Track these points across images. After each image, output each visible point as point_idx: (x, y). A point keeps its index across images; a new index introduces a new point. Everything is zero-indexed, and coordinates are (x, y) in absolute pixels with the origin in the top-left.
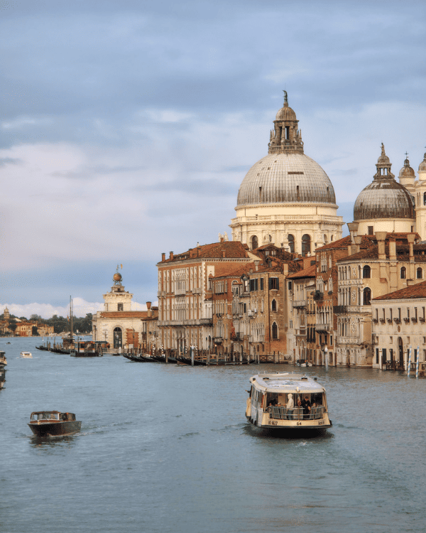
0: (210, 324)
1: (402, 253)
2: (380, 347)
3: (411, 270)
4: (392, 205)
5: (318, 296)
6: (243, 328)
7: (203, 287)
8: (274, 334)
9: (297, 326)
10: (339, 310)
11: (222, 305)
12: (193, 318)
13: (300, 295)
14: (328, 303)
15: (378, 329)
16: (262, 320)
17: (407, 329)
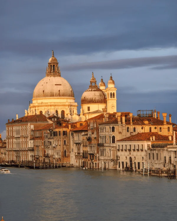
0: (32, 150)
1: (128, 121)
2: (121, 161)
4: (97, 98)
5: (89, 139)
6: (50, 152)
7: (29, 134)
8: (65, 155)
10: (100, 145)
11: (39, 142)
12: (24, 147)
13: (80, 138)
14: (94, 142)
15: (119, 154)
16: (60, 149)
17: (134, 154)
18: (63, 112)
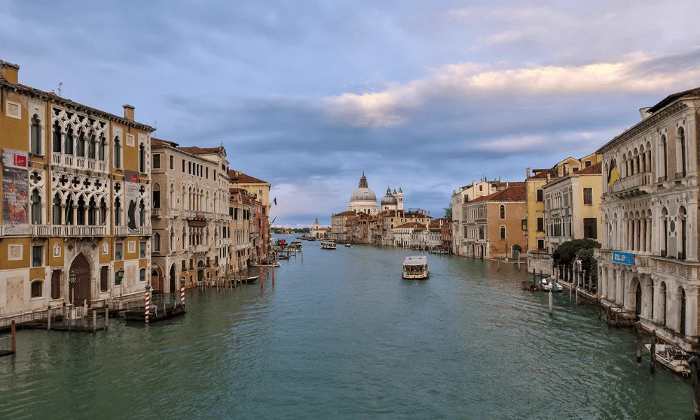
0: (346, 233)
1: (401, 215)
2: (396, 240)
3: (404, 220)
4: (391, 201)
5: (378, 226)
6: (356, 234)
7: (344, 223)
8: (365, 236)
9: (371, 234)
10: (384, 230)
11: (350, 228)
12: (342, 231)
13: (373, 226)
14: (381, 228)
15: (395, 235)
16: (361, 232)
17: (404, 235)
18: (369, 210)
